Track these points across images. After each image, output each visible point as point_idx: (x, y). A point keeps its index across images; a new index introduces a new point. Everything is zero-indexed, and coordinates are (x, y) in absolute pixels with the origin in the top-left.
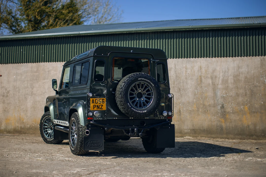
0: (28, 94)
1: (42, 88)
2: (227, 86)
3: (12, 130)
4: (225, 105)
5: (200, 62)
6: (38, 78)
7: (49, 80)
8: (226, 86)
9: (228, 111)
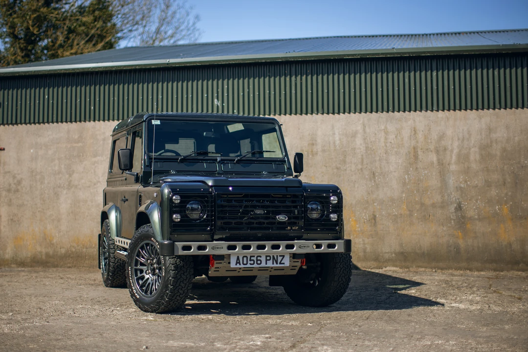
0: (62, 186)
1: (92, 173)
2: (468, 168)
3: (29, 260)
4: (463, 204)
5: (414, 120)
6: (83, 154)
7: (105, 158)
8: (466, 166)
9: (469, 216)
